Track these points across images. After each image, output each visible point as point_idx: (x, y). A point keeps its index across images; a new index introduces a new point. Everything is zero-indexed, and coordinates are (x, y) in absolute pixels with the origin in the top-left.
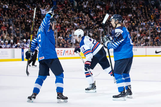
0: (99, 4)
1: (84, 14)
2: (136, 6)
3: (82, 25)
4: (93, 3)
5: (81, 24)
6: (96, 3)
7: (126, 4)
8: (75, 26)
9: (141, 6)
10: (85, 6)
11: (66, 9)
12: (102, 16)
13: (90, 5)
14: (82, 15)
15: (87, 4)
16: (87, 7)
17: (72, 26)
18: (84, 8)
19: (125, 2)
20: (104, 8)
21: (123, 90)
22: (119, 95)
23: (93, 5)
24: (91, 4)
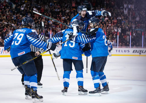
0: (35, 6)
1: (21, 16)
2: (70, 9)
3: (20, 26)
4: (30, 6)
5: (18, 25)
6: (32, 6)
7: (60, 7)
8: (13, 26)
9: (74, 9)
10: (22, 9)
11: (5, 11)
12: (38, 18)
13: (27, 8)
14: (19, 16)
15: (24, 7)
16: (24, 10)
17: (10, 27)
18: (22, 10)
19: (59, 6)
20: (40, 10)
21: (99, 86)
22: (95, 91)
23: (30, 8)
24: (28, 6)
